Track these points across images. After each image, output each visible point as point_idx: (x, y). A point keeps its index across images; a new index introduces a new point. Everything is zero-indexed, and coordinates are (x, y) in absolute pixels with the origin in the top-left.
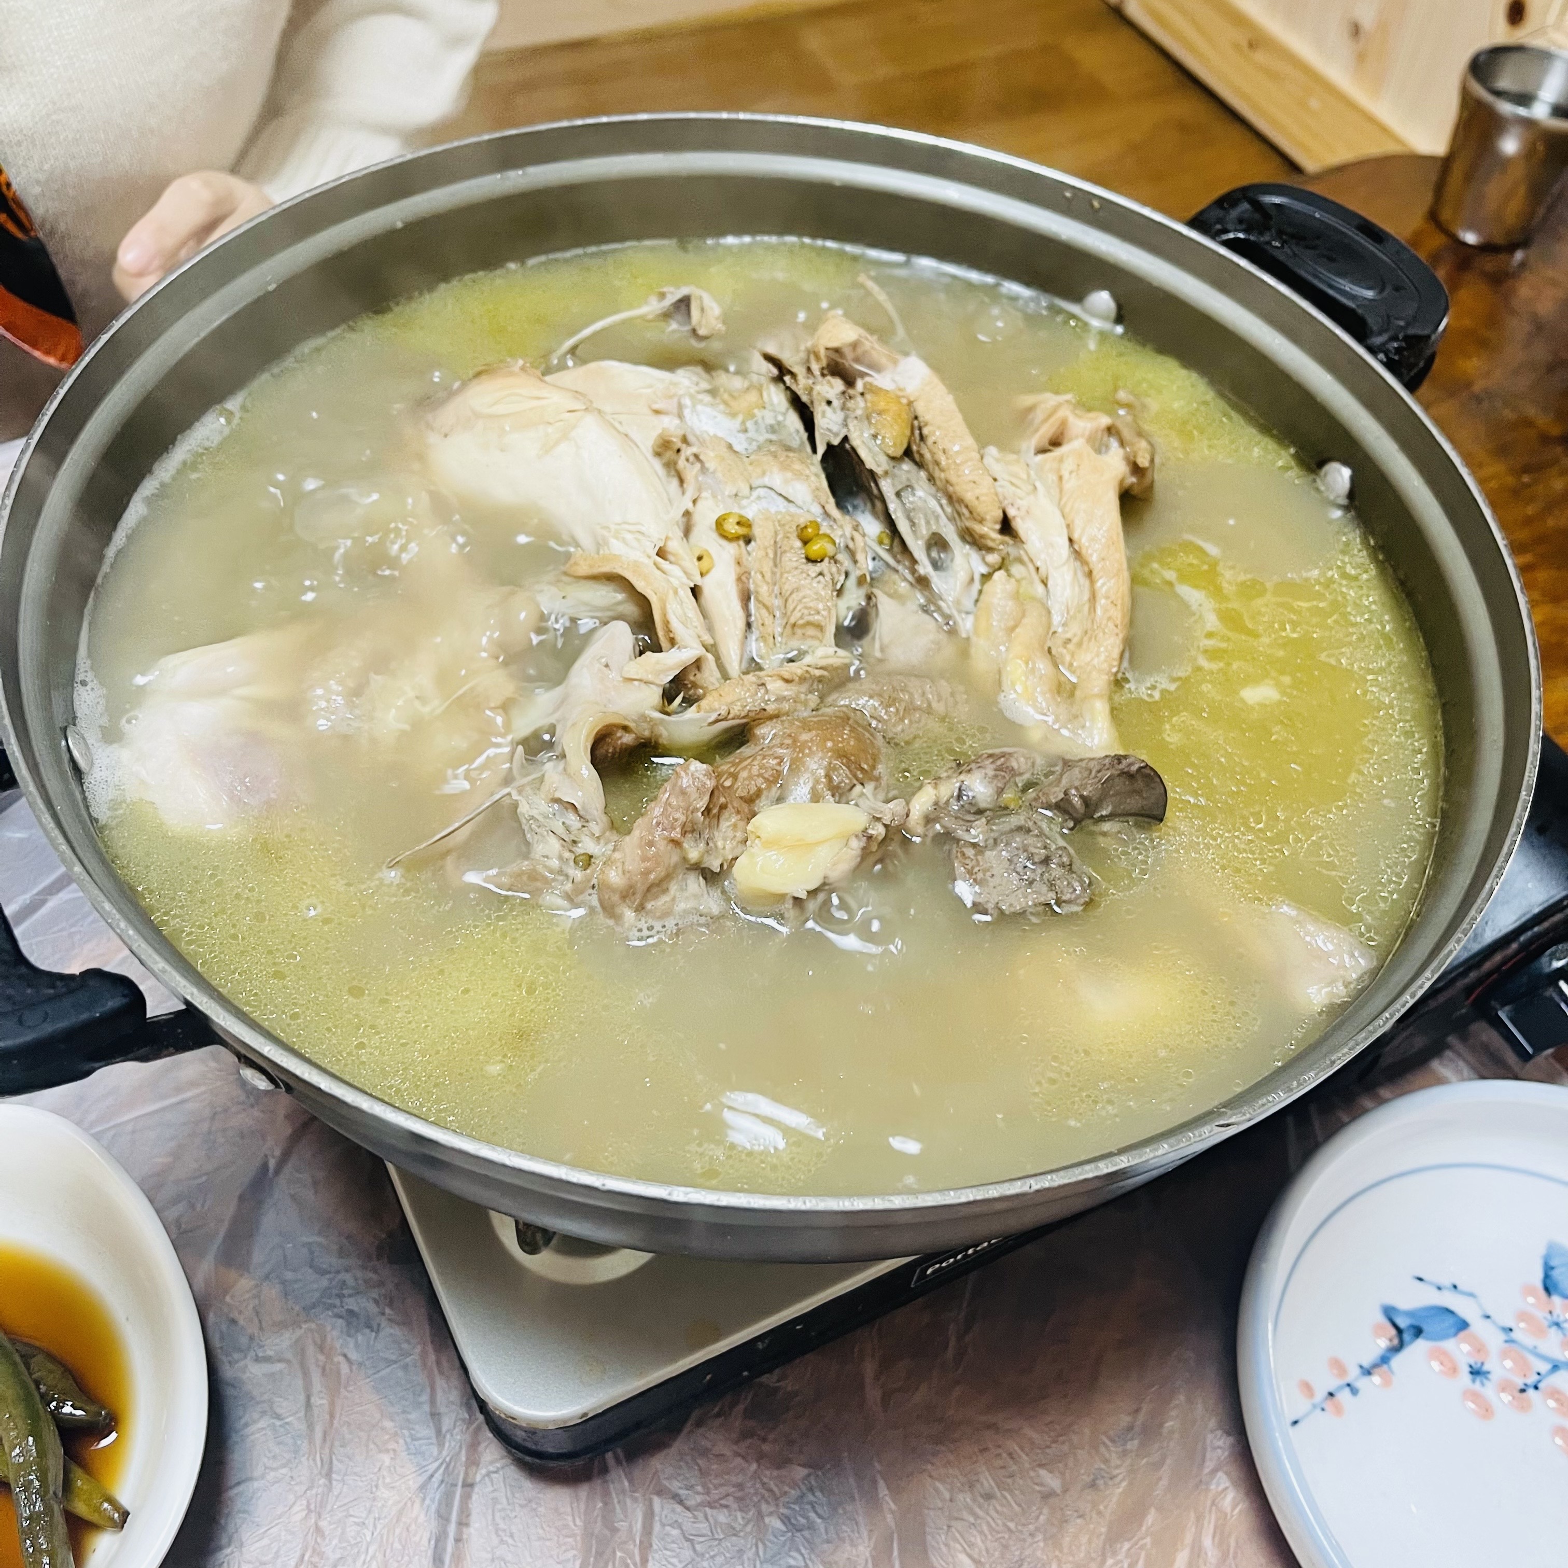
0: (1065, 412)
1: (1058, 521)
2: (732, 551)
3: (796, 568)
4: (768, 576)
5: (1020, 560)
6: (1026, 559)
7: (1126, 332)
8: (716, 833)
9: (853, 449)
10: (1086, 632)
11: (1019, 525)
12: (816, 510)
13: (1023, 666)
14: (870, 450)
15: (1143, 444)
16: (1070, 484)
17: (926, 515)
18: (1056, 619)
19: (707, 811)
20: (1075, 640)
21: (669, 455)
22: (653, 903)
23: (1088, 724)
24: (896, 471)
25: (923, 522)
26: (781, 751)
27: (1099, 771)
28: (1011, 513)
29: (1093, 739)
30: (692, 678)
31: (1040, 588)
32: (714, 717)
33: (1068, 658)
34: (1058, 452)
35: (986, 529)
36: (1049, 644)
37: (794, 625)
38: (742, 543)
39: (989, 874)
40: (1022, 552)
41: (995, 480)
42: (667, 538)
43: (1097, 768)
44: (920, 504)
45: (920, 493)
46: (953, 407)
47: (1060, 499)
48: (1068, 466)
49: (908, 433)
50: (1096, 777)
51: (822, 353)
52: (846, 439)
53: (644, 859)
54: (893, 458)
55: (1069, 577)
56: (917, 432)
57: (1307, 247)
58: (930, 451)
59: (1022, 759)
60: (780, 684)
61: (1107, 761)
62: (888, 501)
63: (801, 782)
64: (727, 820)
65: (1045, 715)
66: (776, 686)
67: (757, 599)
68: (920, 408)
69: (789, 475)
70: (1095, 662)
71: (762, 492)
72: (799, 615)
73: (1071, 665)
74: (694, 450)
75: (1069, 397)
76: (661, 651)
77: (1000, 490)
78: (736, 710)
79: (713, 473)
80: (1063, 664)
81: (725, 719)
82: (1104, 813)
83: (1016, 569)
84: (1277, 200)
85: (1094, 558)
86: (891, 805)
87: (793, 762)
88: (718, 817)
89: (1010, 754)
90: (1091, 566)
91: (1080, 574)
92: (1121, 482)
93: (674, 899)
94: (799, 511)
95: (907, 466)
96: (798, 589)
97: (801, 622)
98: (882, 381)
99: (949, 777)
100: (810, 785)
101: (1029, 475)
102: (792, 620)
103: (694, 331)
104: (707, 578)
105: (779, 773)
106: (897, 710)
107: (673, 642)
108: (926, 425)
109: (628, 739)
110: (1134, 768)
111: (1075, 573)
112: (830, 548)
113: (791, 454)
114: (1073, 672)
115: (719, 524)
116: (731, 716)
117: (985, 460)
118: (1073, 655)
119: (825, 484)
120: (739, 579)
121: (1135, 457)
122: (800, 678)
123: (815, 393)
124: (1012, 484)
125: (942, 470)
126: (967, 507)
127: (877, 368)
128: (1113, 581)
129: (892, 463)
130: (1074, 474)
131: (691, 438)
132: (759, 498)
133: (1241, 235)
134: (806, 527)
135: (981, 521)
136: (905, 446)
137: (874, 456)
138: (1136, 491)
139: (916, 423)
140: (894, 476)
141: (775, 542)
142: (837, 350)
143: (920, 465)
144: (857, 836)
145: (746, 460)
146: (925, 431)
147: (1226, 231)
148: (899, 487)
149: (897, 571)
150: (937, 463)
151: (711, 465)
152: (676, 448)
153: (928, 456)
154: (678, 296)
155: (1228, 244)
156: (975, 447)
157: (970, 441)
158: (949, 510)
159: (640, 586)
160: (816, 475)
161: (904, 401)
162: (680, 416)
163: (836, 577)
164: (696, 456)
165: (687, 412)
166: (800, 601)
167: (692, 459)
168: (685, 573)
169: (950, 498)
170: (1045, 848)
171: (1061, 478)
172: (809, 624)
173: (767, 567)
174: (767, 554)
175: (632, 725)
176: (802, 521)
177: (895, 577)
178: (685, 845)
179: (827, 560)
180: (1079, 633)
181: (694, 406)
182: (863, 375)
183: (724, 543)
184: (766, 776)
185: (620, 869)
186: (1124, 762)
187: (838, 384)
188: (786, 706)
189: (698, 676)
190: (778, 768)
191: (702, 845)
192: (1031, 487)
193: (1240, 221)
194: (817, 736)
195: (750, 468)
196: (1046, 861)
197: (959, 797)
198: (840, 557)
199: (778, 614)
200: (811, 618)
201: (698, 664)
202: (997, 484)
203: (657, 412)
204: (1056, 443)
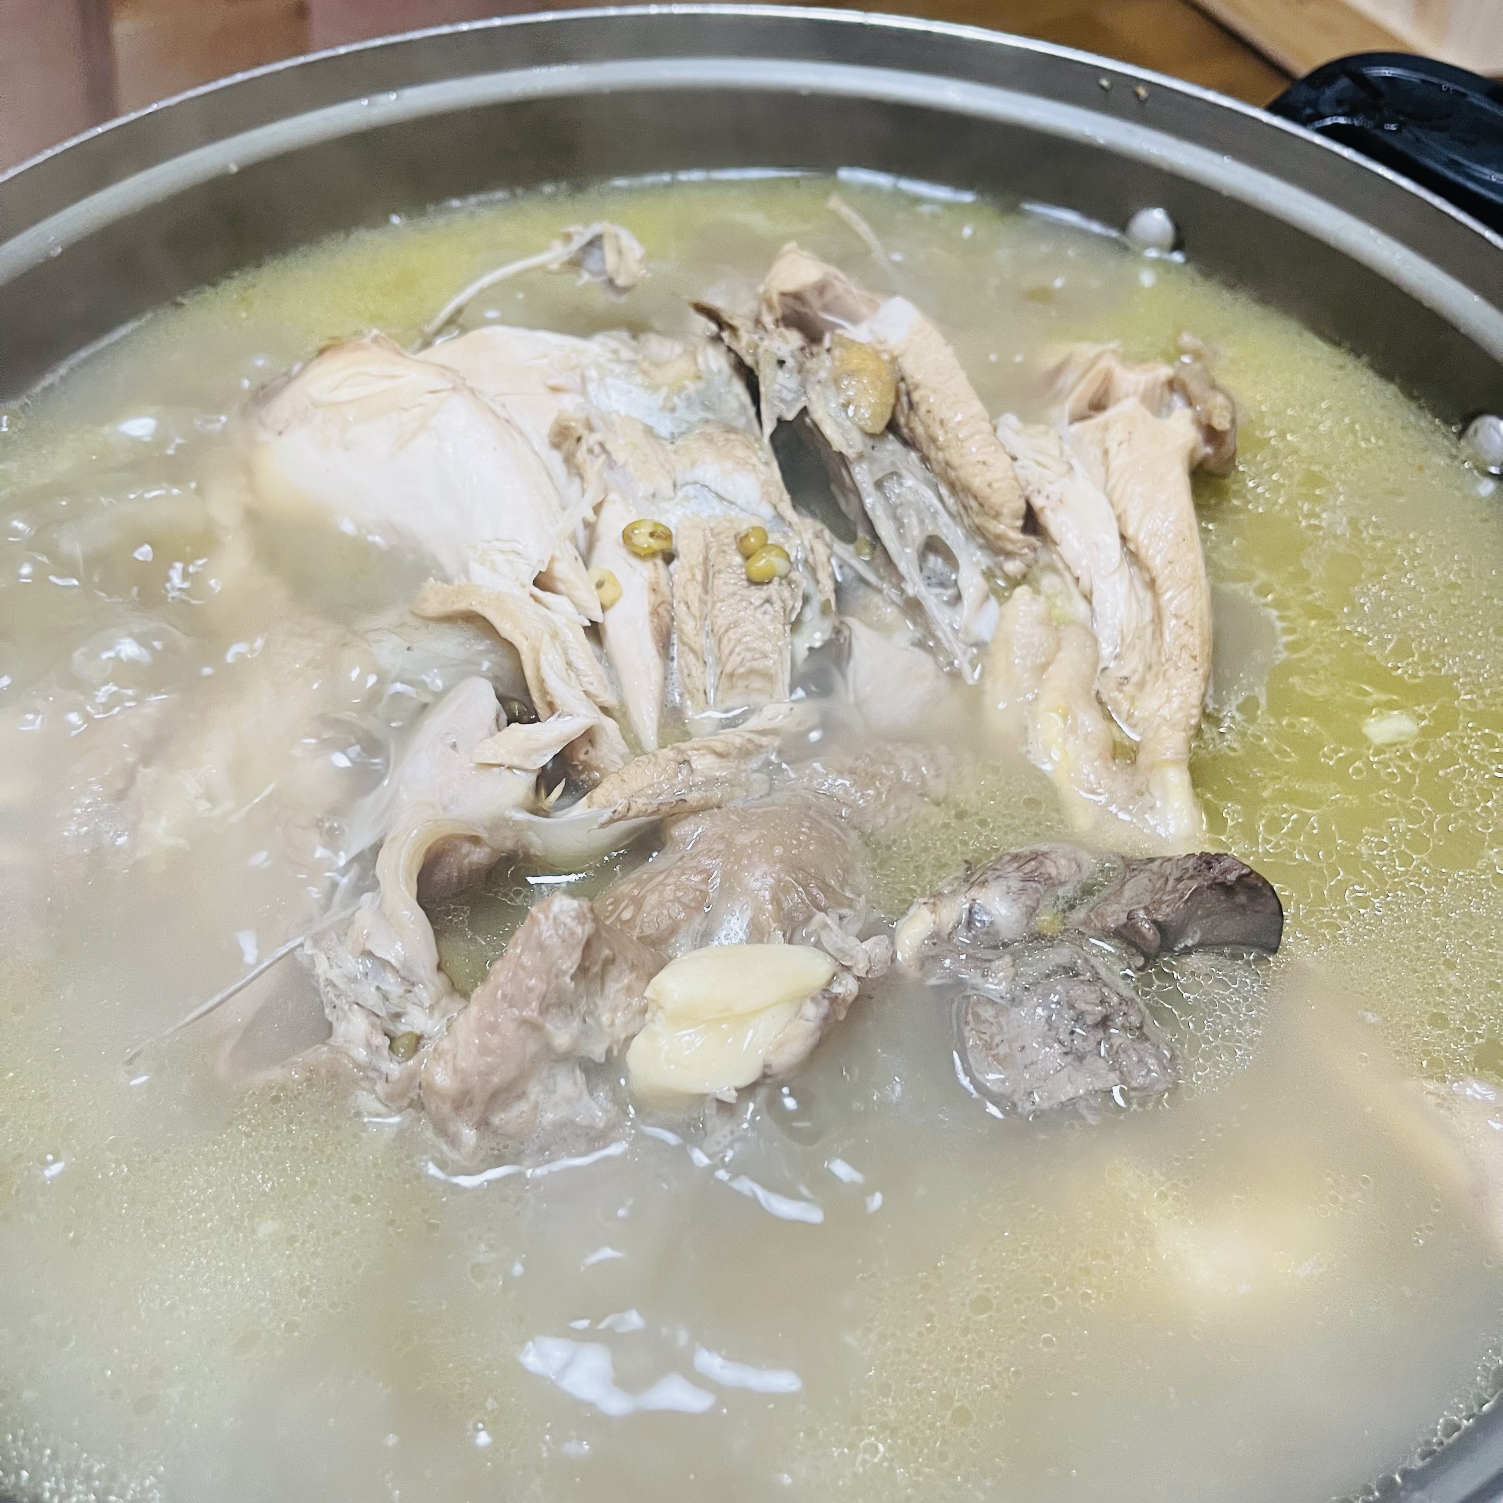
0: (1109, 363)
1: (1105, 510)
2: (646, 574)
3: (734, 594)
4: (695, 606)
5: (1054, 569)
6: (1060, 566)
7: (1187, 261)
8: (600, 1003)
9: (816, 425)
10: (1150, 667)
11: (1051, 520)
12: (767, 511)
13: (1060, 721)
14: (839, 425)
15: (1220, 399)
16: (1117, 461)
17: (919, 512)
18: (1106, 650)
19: (582, 970)
20: (1135, 679)
21: (568, 445)
22: (503, 1116)
23: (1158, 804)
24: (876, 453)
25: (915, 521)
26: (707, 862)
27: (1179, 880)
28: (1038, 502)
29: (1167, 826)
30: (582, 757)
31: (1082, 607)
32: (607, 815)
33: (1125, 706)
34: (1101, 418)
35: (1002, 527)
36: (1096, 686)
37: (732, 675)
38: (660, 562)
39: (1016, 1045)
40: (1055, 557)
41: (1014, 459)
42: (552, 560)
43: (1176, 874)
44: (911, 497)
45: (909, 482)
46: (954, 362)
47: (1107, 481)
48: (1117, 433)
49: (892, 401)
50: (1174, 890)
51: (775, 298)
52: (804, 411)
53: (484, 1050)
54: (872, 436)
55: (1122, 588)
56: (904, 399)
57: (1433, 129)
58: (922, 423)
59: (1063, 862)
60: (710, 759)
61: (1190, 863)
62: (864, 495)
63: (737, 909)
64: (617, 980)
65: (1093, 792)
66: (703, 763)
67: (680, 639)
68: (909, 366)
69: (729, 465)
70: (1165, 712)
71: (690, 490)
72: (739, 659)
73: (1130, 715)
74: (598, 437)
75: (1113, 345)
76: (537, 720)
77: (1020, 473)
78: (640, 804)
79: (624, 466)
80: (1119, 714)
81: (623, 818)
82: (1190, 943)
83: (1048, 582)
84: (1387, 72)
85: (1157, 562)
86: (867, 945)
87: (727, 876)
88: (602, 977)
89: (1044, 854)
90: (1154, 573)
91: (1138, 583)
92: (1193, 451)
93: (536, 1106)
94: (742, 515)
95: (892, 445)
96: (736, 624)
97: (741, 670)
98: (858, 333)
99: (954, 892)
100: (749, 913)
101: (1062, 452)
102: (729, 668)
103: (611, 282)
104: (610, 613)
105: (705, 894)
106: (879, 794)
107: (552, 707)
108: (917, 387)
109: (478, 856)
110: (1232, 877)
111: (1131, 580)
112: (780, 565)
113: (733, 436)
114: (1133, 727)
115: (627, 537)
116: (631, 814)
117: (1000, 433)
118: (1132, 700)
119: (777, 474)
120: (655, 613)
121: (1209, 418)
122: (740, 749)
123: (761, 350)
124: (1039, 464)
125: (939, 449)
126: (975, 497)
127: (854, 319)
128: (1186, 593)
129: (870, 443)
130: (1123, 447)
131: (596, 422)
132: (687, 498)
133: (1342, 120)
134: (747, 536)
135: (997, 516)
136: (888, 417)
137: (844, 432)
138: (1211, 465)
139: (902, 386)
140: (873, 461)
141: (706, 559)
142: (797, 296)
143: (909, 443)
144: (813, 999)
145: (670, 447)
146: (916, 396)
147: (1323, 117)
148: (879, 475)
149: (880, 591)
150: (933, 440)
151: (620, 456)
152: (576, 436)
153: (920, 430)
154: (588, 235)
155: (1325, 132)
156: (987, 415)
157: (978, 407)
158: (950, 502)
159: (505, 628)
160: (766, 464)
161: (886, 357)
162: (584, 392)
163: (790, 603)
164: (601, 445)
165: (592, 387)
166: (739, 641)
167: (597, 449)
168: (576, 605)
169: (952, 486)
170: (1102, 1002)
171: (1106, 452)
172: (751, 672)
173: (694, 593)
174: (694, 575)
175: (484, 834)
176: (744, 527)
177: (876, 599)
178: (549, 1026)
179: (776, 580)
180: (1140, 669)
181: (602, 379)
182: (833, 327)
183: (635, 562)
184: (685, 900)
185: (450, 1064)
186: (1217, 868)
187: (795, 339)
188: (717, 794)
189: (592, 753)
190: (703, 887)
191: (576, 1024)
192: (1065, 467)
193: (1339, 102)
194: (762, 836)
195: (673, 457)
196: (1104, 1023)
197: (970, 923)
198: (794, 575)
199: (710, 660)
200: (756, 664)
201: (589, 736)
202: (1016, 464)
203: (555, 389)
204: (1098, 405)
